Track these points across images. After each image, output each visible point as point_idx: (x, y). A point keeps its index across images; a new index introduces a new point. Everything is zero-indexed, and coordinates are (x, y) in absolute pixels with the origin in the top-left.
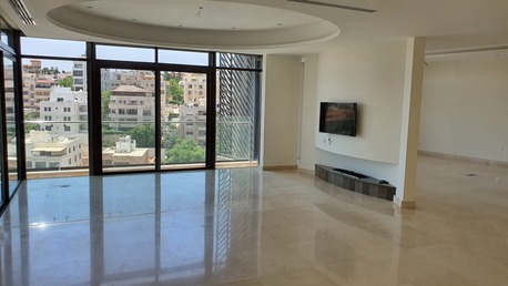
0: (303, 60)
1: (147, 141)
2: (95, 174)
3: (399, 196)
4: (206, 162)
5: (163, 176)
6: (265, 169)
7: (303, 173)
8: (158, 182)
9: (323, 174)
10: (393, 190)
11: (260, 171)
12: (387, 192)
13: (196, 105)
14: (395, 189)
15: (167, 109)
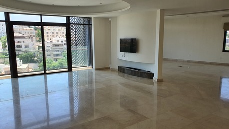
0: (110, 20)
1: (28, 60)
2: (14, 78)
3: (156, 77)
4: (68, 68)
5: (48, 76)
6: (96, 70)
7: (113, 70)
8: (46, 79)
9: (122, 70)
10: (153, 75)
11: (94, 71)
12: (150, 76)
13: (51, 42)
14: (154, 74)
15: (37, 45)
